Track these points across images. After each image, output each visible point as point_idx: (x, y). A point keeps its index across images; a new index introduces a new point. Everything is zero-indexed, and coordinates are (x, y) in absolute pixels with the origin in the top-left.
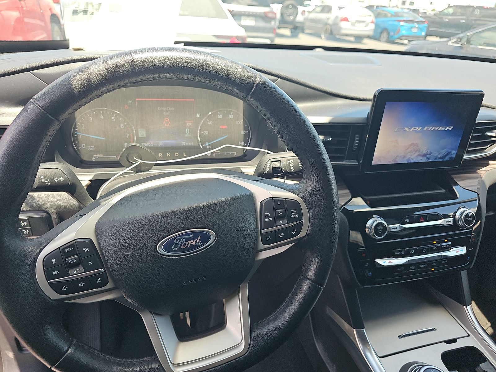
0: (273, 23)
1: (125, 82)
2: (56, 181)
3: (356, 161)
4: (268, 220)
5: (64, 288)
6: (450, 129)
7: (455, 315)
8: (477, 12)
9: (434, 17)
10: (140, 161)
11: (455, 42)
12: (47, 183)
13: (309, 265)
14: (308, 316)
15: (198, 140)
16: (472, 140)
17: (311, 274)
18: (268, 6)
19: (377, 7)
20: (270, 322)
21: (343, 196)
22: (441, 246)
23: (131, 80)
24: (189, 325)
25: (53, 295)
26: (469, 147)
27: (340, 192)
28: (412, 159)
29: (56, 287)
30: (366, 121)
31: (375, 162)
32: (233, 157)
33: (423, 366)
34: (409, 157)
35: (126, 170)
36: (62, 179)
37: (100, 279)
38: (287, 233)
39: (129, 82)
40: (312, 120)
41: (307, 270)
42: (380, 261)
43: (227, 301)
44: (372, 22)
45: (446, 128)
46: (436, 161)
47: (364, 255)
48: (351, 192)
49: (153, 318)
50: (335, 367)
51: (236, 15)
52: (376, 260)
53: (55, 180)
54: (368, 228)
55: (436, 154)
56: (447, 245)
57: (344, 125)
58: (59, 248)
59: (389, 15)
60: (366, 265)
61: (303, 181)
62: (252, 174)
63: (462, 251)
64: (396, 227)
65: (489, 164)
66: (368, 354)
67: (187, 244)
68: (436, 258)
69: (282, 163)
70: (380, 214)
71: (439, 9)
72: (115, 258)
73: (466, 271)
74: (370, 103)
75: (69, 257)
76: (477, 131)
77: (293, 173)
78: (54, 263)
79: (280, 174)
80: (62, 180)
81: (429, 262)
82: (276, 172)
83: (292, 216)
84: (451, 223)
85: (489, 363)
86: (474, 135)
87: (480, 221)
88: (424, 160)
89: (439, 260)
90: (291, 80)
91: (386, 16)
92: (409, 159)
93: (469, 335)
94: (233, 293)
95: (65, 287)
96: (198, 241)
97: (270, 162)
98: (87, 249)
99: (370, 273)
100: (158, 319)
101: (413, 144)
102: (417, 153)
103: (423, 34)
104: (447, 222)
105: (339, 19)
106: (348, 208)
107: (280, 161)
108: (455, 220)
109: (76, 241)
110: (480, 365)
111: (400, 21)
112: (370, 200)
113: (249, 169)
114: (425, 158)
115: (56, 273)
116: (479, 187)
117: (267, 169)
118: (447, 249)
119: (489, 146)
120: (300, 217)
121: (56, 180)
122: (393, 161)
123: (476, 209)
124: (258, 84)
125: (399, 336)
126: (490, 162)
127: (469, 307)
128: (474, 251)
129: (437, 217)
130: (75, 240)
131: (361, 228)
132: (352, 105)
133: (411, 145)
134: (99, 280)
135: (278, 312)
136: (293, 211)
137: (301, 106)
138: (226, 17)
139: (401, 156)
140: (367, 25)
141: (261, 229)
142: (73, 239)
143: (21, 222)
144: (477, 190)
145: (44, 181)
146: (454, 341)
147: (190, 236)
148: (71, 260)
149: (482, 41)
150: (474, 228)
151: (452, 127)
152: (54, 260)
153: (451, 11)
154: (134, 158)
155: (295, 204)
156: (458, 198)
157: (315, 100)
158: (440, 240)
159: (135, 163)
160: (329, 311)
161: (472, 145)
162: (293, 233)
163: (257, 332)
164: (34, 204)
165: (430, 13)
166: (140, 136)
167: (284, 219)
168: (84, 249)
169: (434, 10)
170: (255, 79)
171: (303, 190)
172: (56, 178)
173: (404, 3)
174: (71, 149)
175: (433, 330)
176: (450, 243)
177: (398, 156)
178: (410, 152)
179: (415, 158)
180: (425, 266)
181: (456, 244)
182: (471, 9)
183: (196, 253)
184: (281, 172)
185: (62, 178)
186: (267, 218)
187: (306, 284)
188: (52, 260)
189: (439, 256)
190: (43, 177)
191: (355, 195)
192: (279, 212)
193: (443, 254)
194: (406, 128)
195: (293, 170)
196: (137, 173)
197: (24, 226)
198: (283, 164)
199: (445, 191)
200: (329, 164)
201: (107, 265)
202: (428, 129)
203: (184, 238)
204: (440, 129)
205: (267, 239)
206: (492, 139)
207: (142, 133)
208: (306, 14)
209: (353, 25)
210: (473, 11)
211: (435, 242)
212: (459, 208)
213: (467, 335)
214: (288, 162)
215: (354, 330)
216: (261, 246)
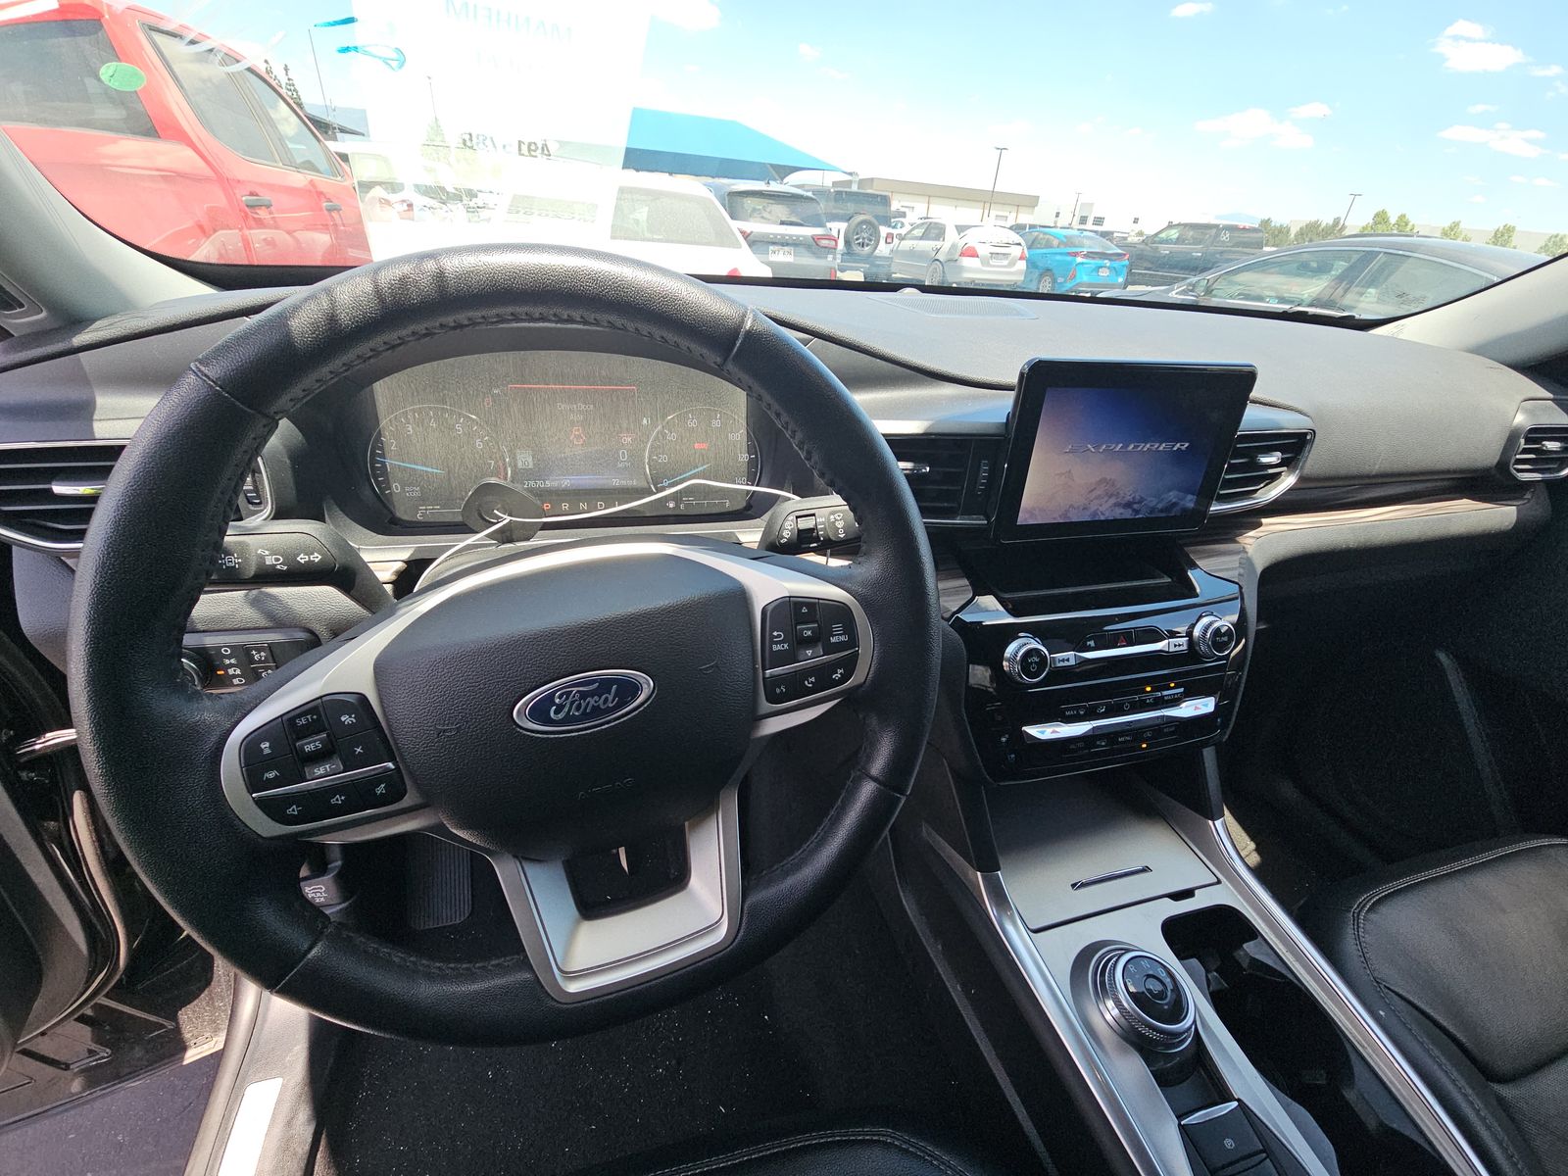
0: (830, 257)
1: (428, 324)
2: (302, 561)
3: (982, 517)
4: (779, 647)
5: (293, 810)
6: (1183, 448)
7: (1189, 838)
8: (1225, 237)
9: (1142, 246)
10: (508, 519)
11: (1184, 292)
12: (278, 567)
13: (873, 745)
14: (886, 838)
15: (645, 473)
16: (1227, 473)
17: (877, 767)
18: (821, 225)
19: (1032, 227)
20: (787, 874)
21: (957, 591)
22: (1163, 697)
23: (443, 320)
24: (626, 868)
25: (266, 827)
26: (1222, 488)
27: (941, 586)
28: (1103, 514)
29: (272, 808)
30: (1002, 430)
31: (1023, 518)
32: (723, 511)
33: (1128, 951)
34: (1096, 508)
35: (472, 539)
36: (316, 558)
37: (383, 786)
38: (823, 677)
39: (438, 324)
40: (883, 427)
41: (870, 758)
42: (1033, 731)
43: (693, 827)
44: (1021, 258)
45: (1174, 446)
46: (1153, 516)
47: (1000, 718)
48: (971, 584)
49: (520, 869)
50: (940, 947)
51: (756, 242)
52: (1024, 728)
53: (298, 559)
54: (1009, 660)
55: (1152, 502)
56: (1174, 694)
57: (958, 438)
58: (281, 716)
59: (1055, 243)
60: (1004, 739)
61: (860, 559)
62: (755, 546)
63: (1206, 705)
64: (1068, 657)
65: (1260, 525)
66: (1010, 928)
67: (583, 705)
68: (1151, 723)
69: (818, 520)
70: (1035, 630)
71: (1150, 231)
72: (415, 738)
73: (1213, 747)
74: (1013, 394)
75: (305, 737)
76: (1238, 454)
77: (842, 542)
78: (267, 751)
79: (815, 545)
80: (317, 560)
81: (1136, 731)
82: (805, 540)
83: (833, 640)
84: (1185, 648)
85: (1263, 943)
86: (1233, 461)
87: (1244, 640)
88: (1128, 514)
89: (1157, 725)
90: (841, 341)
91: (1049, 245)
92: (1095, 513)
93: (1219, 882)
94: (705, 808)
95: (294, 807)
96: (611, 698)
97: (792, 517)
98: (350, 717)
99: (1013, 756)
100: (534, 871)
101: (1103, 481)
102: (1113, 501)
103: (1121, 280)
104: (1175, 646)
105: (959, 252)
106: (967, 617)
107: (814, 515)
108: (1191, 642)
109: (324, 699)
110: (1245, 946)
111: (1076, 254)
112: (1011, 600)
113: (750, 535)
114: (1130, 511)
115: (271, 775)
116: (1242, 571)
117: (786, 534)
118: (1175, 702)
119: (1262, 485)
120: (853, 642)
121: (302, 559)
122: (1060, 516)
123: (1235, 618)
124: (749, 333)
125: (1073, 886)
126: (1264, 521)
127: (1218, 823)
128: (1232, 705)
129: (1154, 635)
130: (321, 697)
131: (994, 660)
132: (975, 398)
133: (1101, 482)
134: (381, 789)
135: (805, 850)
136: (837, 627)
137: (861, 400)
138: (739, 246)
139: (1078, 507)
140: (1012, 264)
141: (764, 669)
142: (317, 696)
143: (254, 652)
144: (1239, 579)
145: (270, 561)
146: (1187, 894)
147: (591, 687)
148: (309, 743)
149: (1235, 289)
150: (1232, 655)
151: (1187, 445)
152: (267, 745)
153: (1174, 234)
154: (495, 511)
155: (840, 611)
156: (1197, 596)
157: (894, 386)
158: (1160, 683)
159: (499, 522)
160: (928, 833)
161: (1229, 484)
162: (836, 676)
163: (756, 897)
164: (280, 613)
165: (1133, 239)
166: (520, 465)
167: (816, 646)
168: (343, 719)
169: (1140, 234)
170: (742, 321)
171: (860, 579)
172: (302, 556)
173: (1083, 220)
174: (368, 492)
175: (1146, 869)
176: (1182, 690)
177: (1071, 506)
178: (1098, 497)
179: (1106, 510)
180: (1128, 738)
181: (1193, 692)
182: (1214, 231)
183: (606, 726)
184: (817, 539)
185: (316, 555)
186: (777, 643)
187: (867, 790)
188: (263, 746)
189: (1158, 717)
190: (267, 553)
191: (979, 590)
192: (805, 629)
193: (1166, 714)
194: (1089, 446)
195: (842, 536)
196: (504, 543)
197: (260, 661)
198: (823, 523)
199: (1170, 580)
200: (918, 522)
201: (401, 755)
202: (1135, 447)
203: (578, 691)
204: (1161, 448)
205: (778, 691)
206: (1271, 471)
207: (525, 460)
208: (896, 241)
209: (985, 262)
210: (1217, 235)
211: (1148, 689)
212: (1201, 617)
213: (1216, 880)
214: (832, 517)
215: (979, 873)
216: (765, 706)
